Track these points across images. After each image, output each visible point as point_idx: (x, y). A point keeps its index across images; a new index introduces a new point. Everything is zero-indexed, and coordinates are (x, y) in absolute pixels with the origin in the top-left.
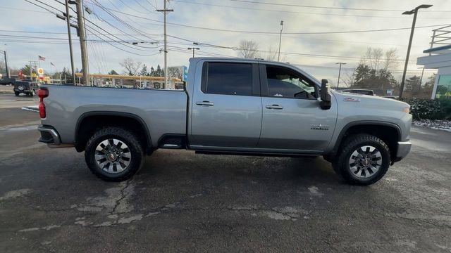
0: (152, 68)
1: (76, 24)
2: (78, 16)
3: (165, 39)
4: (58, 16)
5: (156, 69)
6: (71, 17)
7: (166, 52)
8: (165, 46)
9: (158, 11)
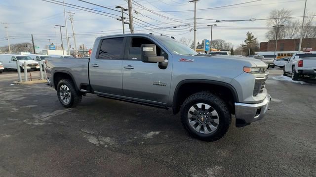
0: (198, 43)
1: (129, 22)
2: (130, 17)
3: (195, 21)
4: (117, 19)
5: (201, 43)
6: (124, 18)
7: (195, 30)
8: (195, 26)
9: (191, 2)
